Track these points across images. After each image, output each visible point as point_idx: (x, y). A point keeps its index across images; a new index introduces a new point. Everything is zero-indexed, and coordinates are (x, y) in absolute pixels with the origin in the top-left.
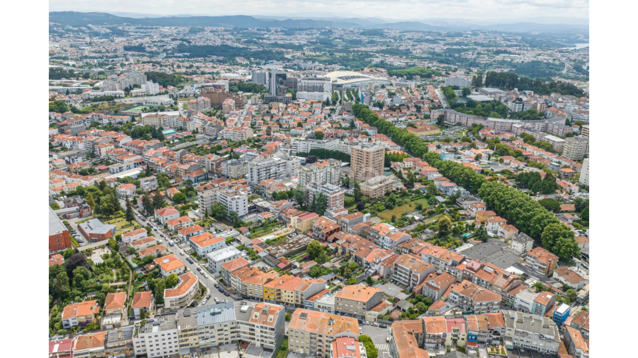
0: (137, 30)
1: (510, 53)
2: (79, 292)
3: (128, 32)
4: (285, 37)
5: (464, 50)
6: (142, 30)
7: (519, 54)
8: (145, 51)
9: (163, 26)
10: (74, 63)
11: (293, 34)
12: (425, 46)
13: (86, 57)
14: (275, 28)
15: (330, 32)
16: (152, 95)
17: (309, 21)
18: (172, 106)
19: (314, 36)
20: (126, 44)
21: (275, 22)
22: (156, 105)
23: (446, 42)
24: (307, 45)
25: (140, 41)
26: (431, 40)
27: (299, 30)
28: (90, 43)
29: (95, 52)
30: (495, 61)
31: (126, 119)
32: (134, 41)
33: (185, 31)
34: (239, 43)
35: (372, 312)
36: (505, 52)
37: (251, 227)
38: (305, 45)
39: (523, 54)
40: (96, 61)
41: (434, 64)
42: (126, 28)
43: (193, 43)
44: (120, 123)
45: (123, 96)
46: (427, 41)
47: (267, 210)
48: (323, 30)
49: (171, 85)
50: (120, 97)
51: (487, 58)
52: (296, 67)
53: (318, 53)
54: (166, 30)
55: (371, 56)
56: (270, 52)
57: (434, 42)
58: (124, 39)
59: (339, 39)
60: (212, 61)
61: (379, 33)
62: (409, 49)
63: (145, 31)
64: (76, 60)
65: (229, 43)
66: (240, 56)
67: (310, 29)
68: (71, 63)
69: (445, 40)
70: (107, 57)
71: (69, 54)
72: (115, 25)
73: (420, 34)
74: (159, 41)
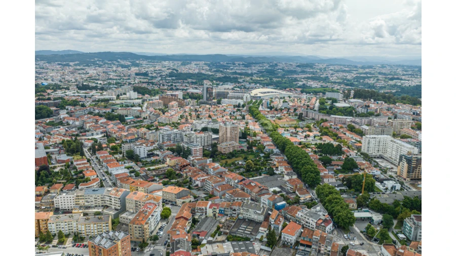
0: (148, 63)
1: (401, 79)
2: (41, 182)
3: (142, 64)
4: (244, 68)
5: (368, 78)
6: (151, 63)
7: (408, 80)
8: (148, 76)
9: (165, 61)
10: (102, 82)
11: (250, 66)
12: (341, 75)
13: (111, 79)
14: (238, 62)
15: (276, 65)
16: (132, 99)
17: (264, 58)
18: (139, 104)
19: (264, 68)
20: (138, 72)
21: (240, 58)
22: (130, 104)
23: (358, 72)
24: (257, 73)
25: (146, 69)
26: (347, 71)
27: (255, 64)
28: (115, 71)
29: (117, 76)
30: (388, 85)
31: (109, 110)
32: (143, 70)
33: (178, 64)
34: (211, 72)
35: (180, 200)
36: (398, 79)
37: (145, 163)
38: (255, 73)
39: (412, 80)
40: (115, 81)
41: (342, 86)
42: (141, 62)
43: (180, 71)
44: (105, 113)
45: (115, 99)
46: (344, 71)
47: (158, 155)
48: (271, 64)
49: (147, 94)
50: (113, 100)
51: (383, 82)
52: (243, 87)
53: (262, 79)
54: (166, 63)
55: (298, 81)
56: (230, 77)
57: (349, 72)
58: (137, 68)
59: (281, 69)
60: (188, 83)
61: (310, 65)
62: (328, 77)
63: (152, 63)
64: (103, 81)
65: (203, 72)
66: (208, 79)
67: (262, 63)
68: (99, 82)
69: (357, 71)
70: (123, 79)
71: (101, 77)
72: (135, 60)
73: (342, 67)
74: (159, 70)
